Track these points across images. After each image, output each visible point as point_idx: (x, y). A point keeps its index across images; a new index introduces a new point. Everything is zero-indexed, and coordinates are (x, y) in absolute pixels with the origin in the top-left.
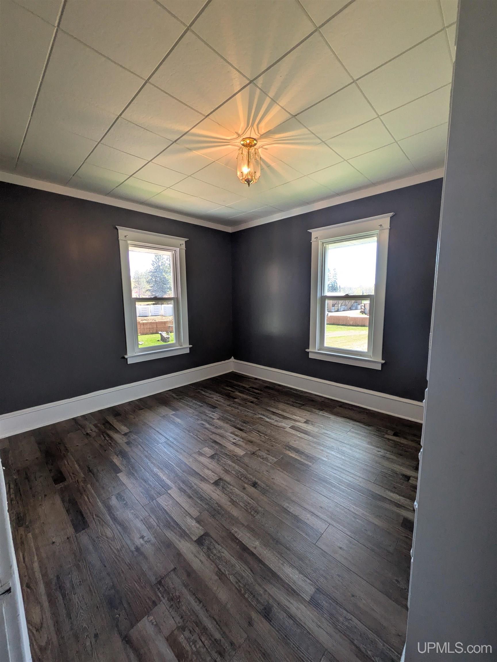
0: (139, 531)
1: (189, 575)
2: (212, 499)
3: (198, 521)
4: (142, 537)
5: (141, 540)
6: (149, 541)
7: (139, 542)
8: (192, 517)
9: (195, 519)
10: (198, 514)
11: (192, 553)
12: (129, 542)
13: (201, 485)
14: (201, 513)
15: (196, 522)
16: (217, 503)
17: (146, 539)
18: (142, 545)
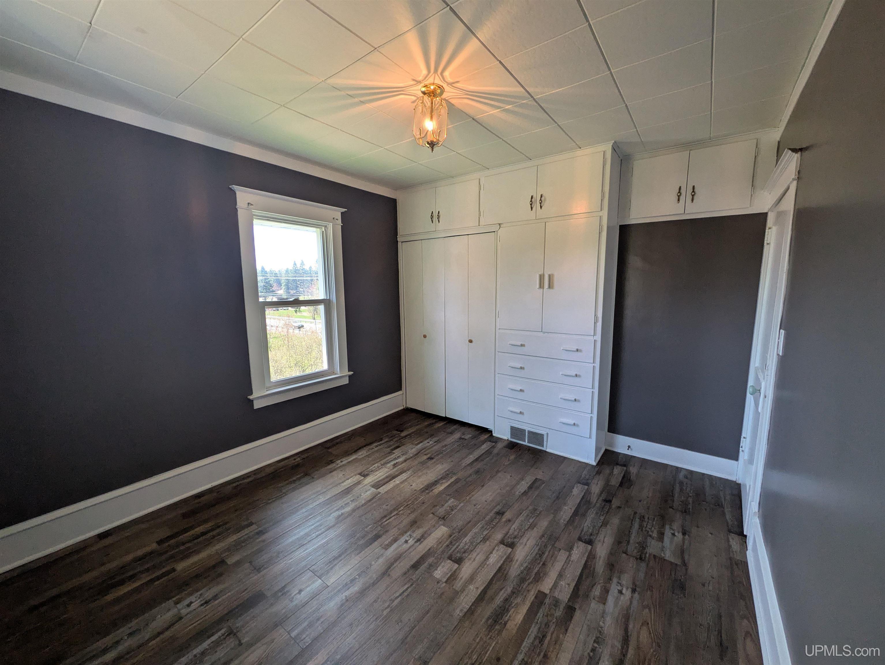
0: (617, 599)
1: (620, 543)
2: (537, 544)
3: (570, 549)
4: (620, 592)
5: (624, 592)
6: (618, 583)
7: (627, 593)
8: (570, 555)
9: (570, 552)
10: (562, 551)
11: (603, 545)
12: (635, 603)
13: (519, 560)
14: (560, 549)
15: (573, 550)
16: (540, 538)
17: (619, 588)
18: (627, 588)
